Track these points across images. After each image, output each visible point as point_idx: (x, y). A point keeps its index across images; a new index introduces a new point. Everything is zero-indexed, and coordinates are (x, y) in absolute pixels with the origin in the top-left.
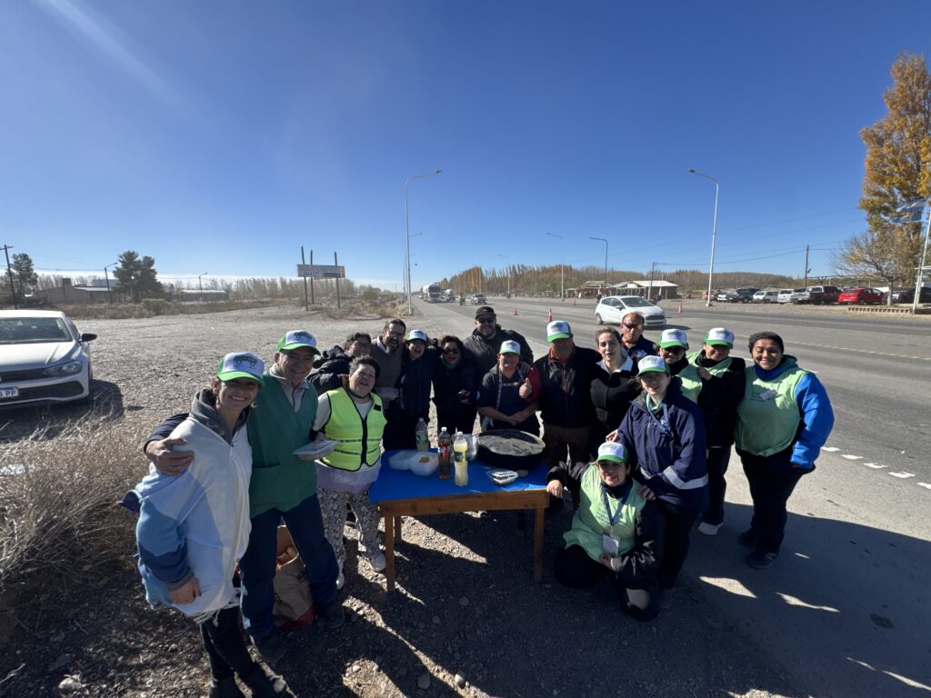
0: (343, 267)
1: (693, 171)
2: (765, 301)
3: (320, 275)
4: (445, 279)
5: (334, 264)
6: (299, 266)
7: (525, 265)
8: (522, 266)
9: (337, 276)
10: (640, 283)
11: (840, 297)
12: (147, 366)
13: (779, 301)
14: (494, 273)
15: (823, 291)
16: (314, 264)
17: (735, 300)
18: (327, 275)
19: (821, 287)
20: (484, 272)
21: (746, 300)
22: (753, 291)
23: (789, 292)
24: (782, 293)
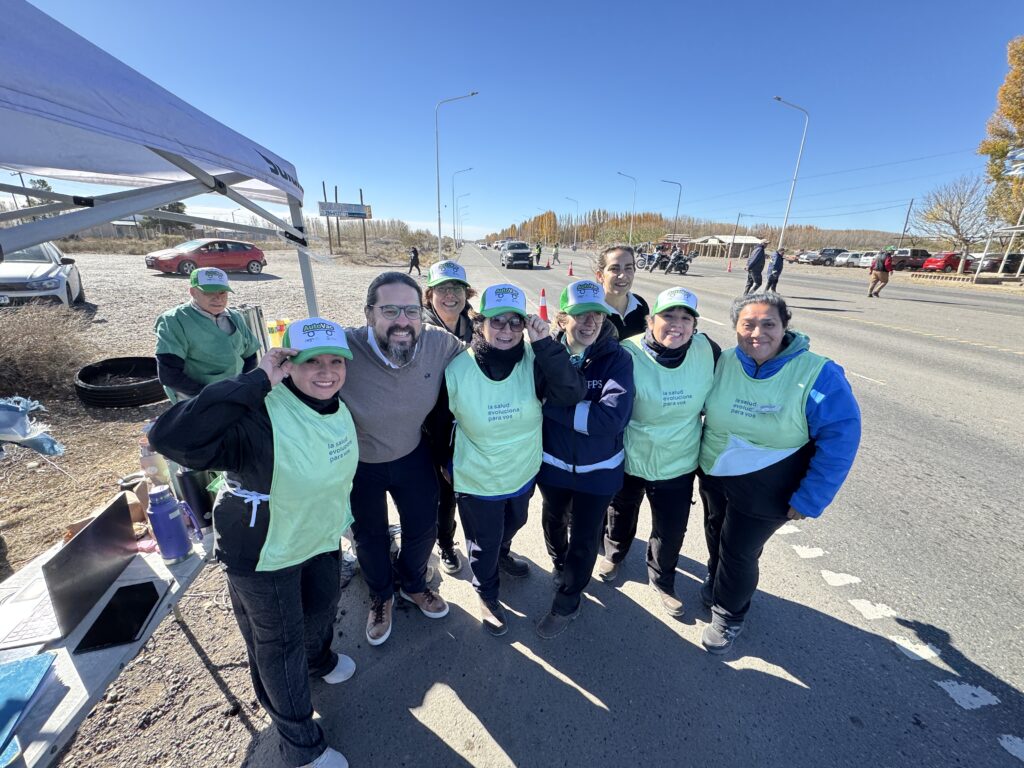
0: (369, 206)
1: (779, 99)
2: (848, 265)
3: (344, 215)
4: (513, 226)
5: (360, 203)
6: (320, 203)
7: (608, 211)
8: (604, 213)
9: (363, 216)
10: (722, 238)
11: (926, 263)
12: (138, 294)
13: (861, 265)
14: (569, 220)
15: (909, 255)
16: (339, 202)
17: (816, 262)
18: (352, 215)
19: (909, 250)
20: (558, 218)
21: (828, 263)
22: (838, 252)
23: (872, 255)
24: (866, 255)
